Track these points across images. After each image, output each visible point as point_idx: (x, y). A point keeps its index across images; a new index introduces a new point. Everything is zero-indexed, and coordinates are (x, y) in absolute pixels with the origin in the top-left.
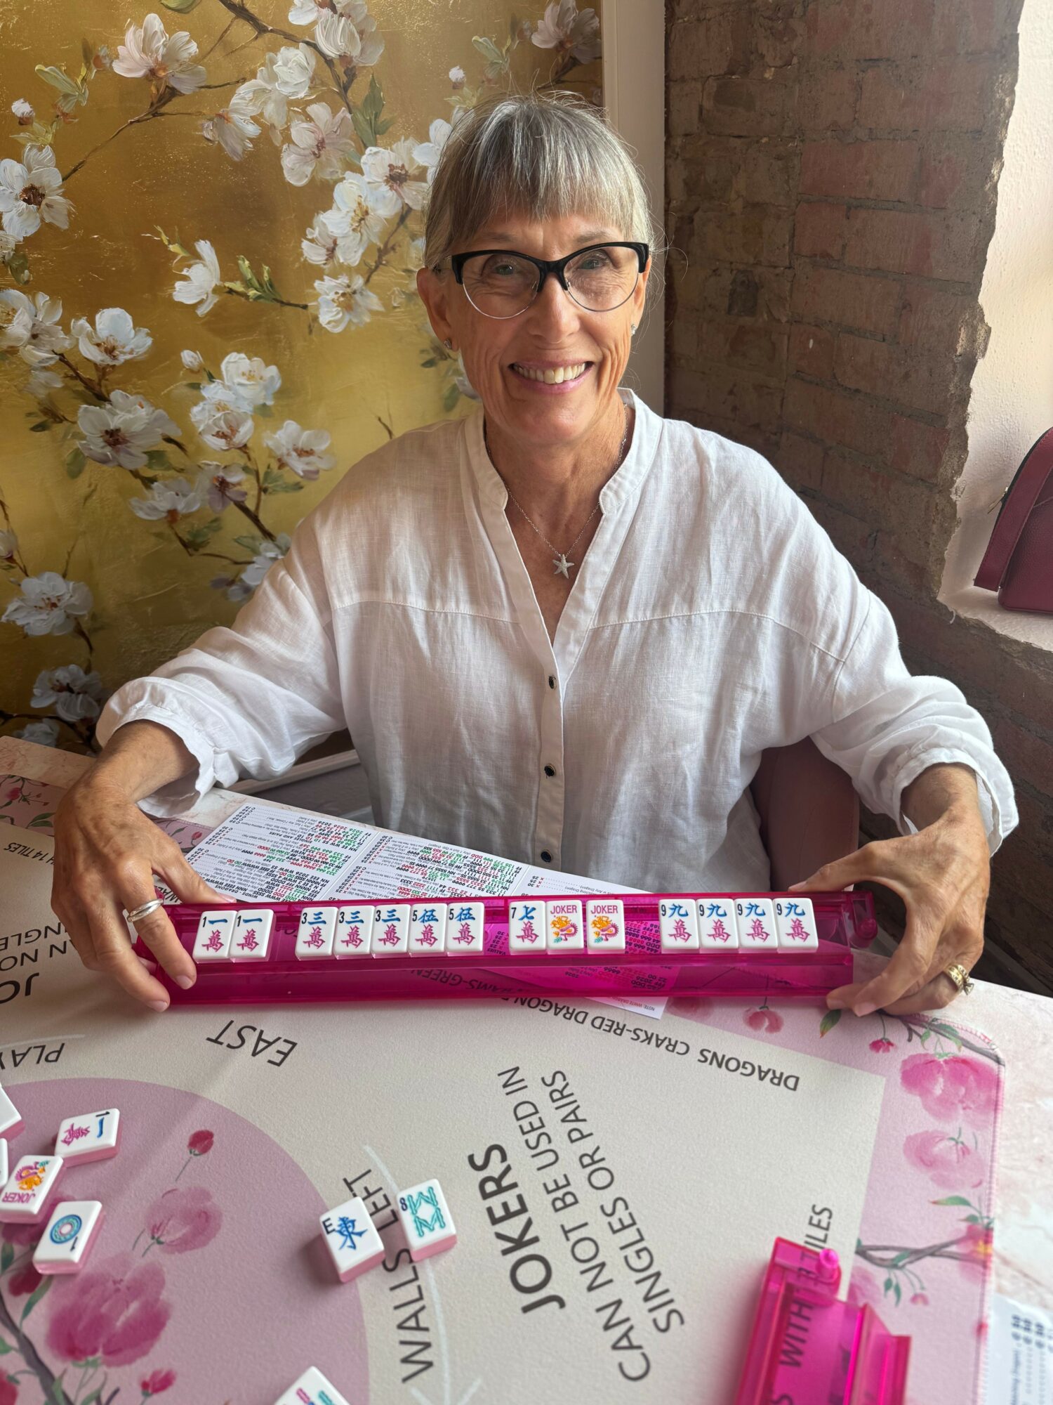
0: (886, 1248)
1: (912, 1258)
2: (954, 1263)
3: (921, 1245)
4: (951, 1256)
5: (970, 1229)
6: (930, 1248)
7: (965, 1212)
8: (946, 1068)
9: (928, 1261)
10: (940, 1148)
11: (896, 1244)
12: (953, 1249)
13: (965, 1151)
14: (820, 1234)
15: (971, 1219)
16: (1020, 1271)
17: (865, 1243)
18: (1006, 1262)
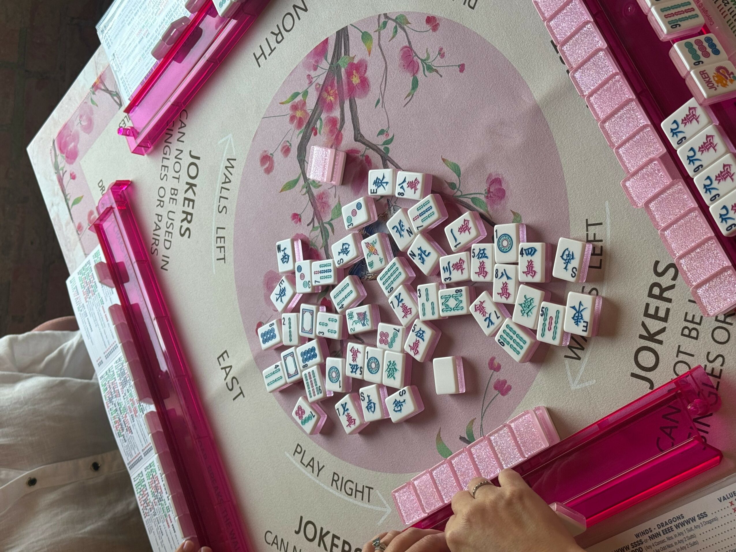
0: (115, 101)
1: (112, 93)
2: (105, 83)
3: (108, 95)
4: (105, 86)
5: (96, 90)
6: (107, 92)
7: (94, 97)
8: (65, 151)
9: (110, 89)
10: (84, 123)
11: (113, 100)
12: (103, 88)
13: (81, 117)
14: (126, 120)
15: (94, 93)
16: (96, 69)
17: (118, 107)
18: (97, 74)
